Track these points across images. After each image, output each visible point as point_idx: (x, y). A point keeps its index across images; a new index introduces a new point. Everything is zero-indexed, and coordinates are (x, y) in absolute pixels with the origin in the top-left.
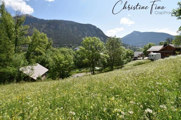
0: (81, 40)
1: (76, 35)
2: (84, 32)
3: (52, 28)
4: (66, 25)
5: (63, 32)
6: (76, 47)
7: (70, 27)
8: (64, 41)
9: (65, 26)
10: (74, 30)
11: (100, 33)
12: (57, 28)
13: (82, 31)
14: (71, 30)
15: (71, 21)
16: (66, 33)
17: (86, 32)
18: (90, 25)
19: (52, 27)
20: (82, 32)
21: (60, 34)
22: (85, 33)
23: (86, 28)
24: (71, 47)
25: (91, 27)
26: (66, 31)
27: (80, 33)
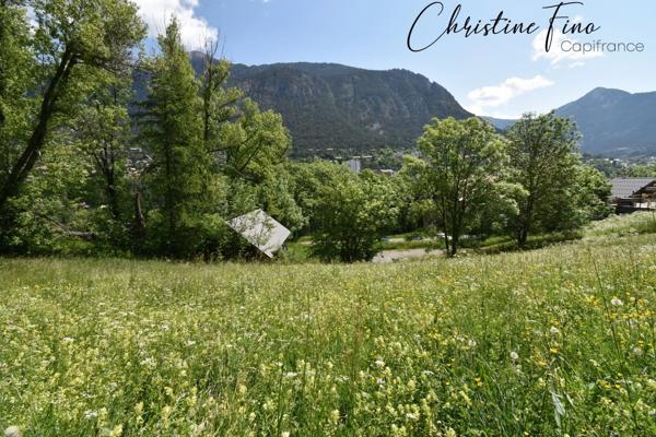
0: (366, 131)
1: (349, 115)
2: (380, 100)
3: (271, 94)
4: (314, 79)
5: (307, 106)
6: (348, 159)
7: (327, 85)
8: (305, 138)
9: (312, 83)
10: (344, 96)
11: (442, 102)
12: (287, 92)
13: (370, 99)
14: (331, 95)
15: (331, 65)
16: (316, 107)
17: (385, 101)
18: (404, 72)
19: (271, 89)
20: (370, 103)
21: (294, 113)
22: (383, 105)
23: (387, 86)
24: (332, 158)
25: (407, 81)
26: (314, 102)
27: (363, 106)
